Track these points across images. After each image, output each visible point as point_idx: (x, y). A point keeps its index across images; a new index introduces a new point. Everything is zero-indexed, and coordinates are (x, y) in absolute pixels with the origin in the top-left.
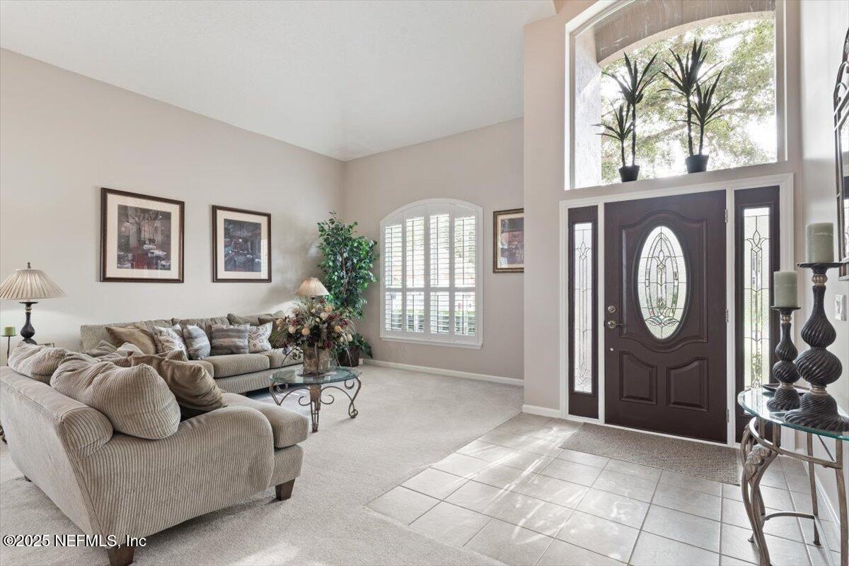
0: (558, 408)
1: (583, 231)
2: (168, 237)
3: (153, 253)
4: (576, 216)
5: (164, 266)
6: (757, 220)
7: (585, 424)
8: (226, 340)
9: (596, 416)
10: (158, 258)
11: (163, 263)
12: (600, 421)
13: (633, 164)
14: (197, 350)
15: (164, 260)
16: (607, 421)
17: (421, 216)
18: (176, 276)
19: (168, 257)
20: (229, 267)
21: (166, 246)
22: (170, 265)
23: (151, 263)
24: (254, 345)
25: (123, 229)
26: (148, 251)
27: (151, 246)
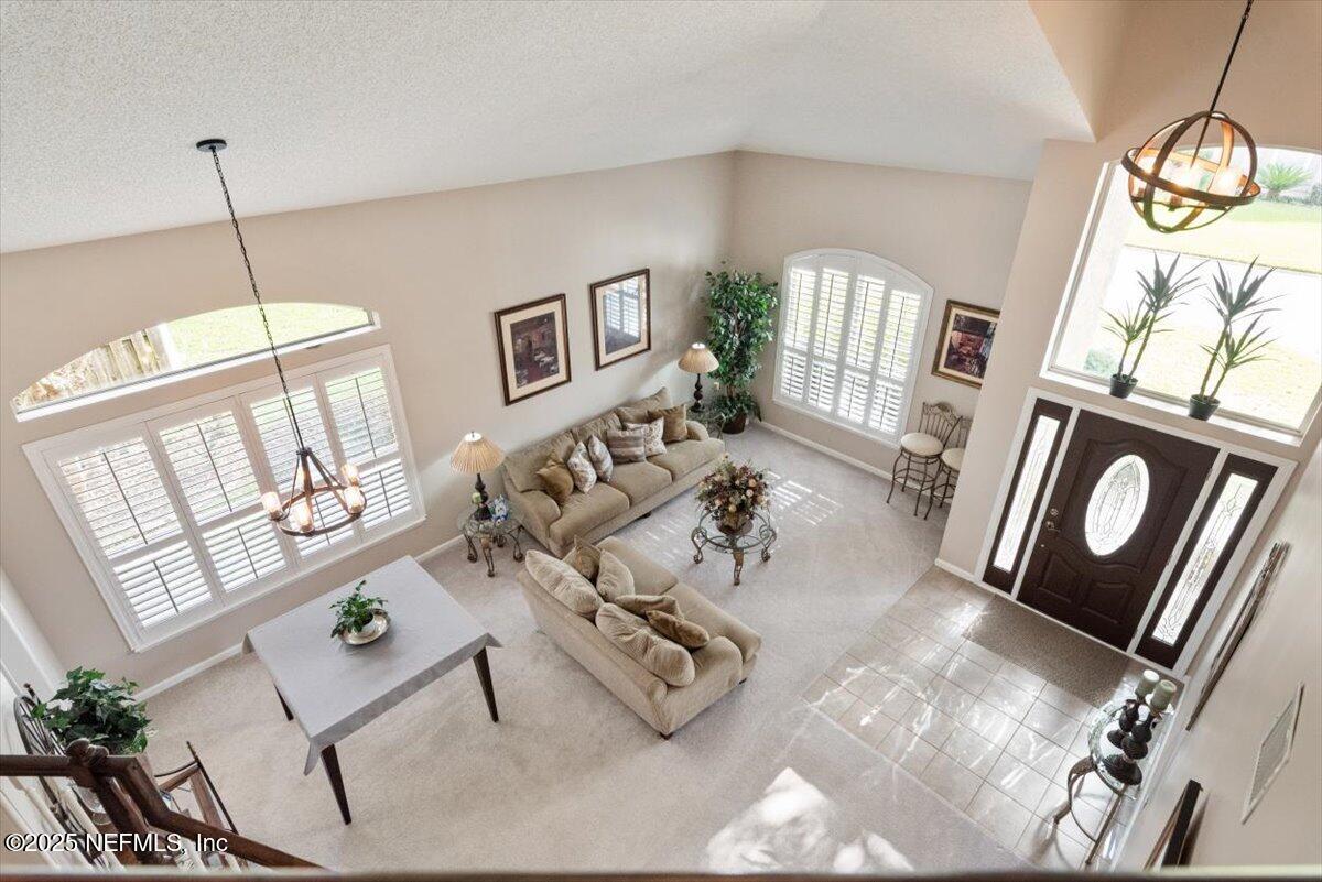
0: (973, 574)
1: (1047, 427)
2: (555, 340)
3: (543, 362)
4: (1043, 407)
5: (554, 371)
6: (1240, 488)
7: (996, 596)
8: (624, 450)
9: (1009, 591)
10: (549, 365)
11: (553, 368)
12: (1012, 597)
13: (1131, 374)
14: (604, 473)
15: (553, 364)
16: (1019, 599)
17: (847, 271)
18: (565, 377)
19: (556, 361)
20: (610, 349)
21: (552, 351)
22: (559, 368)
23: (543, 372)
24: (650, 450)
25: (517, 347)
26: (539, 361)
27: (540, 355)
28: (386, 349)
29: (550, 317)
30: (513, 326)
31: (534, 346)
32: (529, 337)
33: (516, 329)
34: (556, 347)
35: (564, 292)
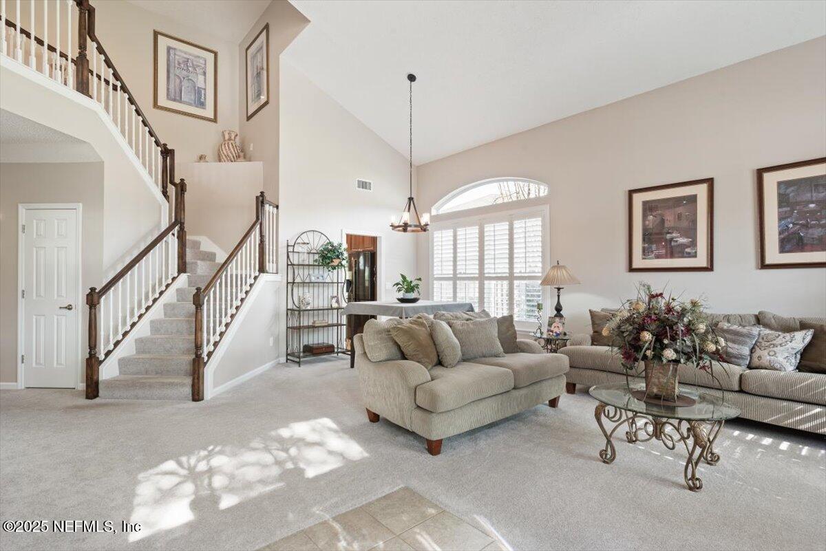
2: (694, 222)
3: (677, 241)
5: (689, 253)
10: (684, 246)
11: (688, 250)
15: (689, 247)
18: (704, 264)
19: (694, 244)
21: (691, 232)
22: (696, 252)
23: (673, 251)
25: (647, 222)
26: (671, 240)
27: (674, 235)
28: (546, 208)
29: (693, 199)
30: (645, 203)
31: (667, 224)
32: (662, 215)
33: (649, 207)
34: (695, 229)
35: (714, 177)
